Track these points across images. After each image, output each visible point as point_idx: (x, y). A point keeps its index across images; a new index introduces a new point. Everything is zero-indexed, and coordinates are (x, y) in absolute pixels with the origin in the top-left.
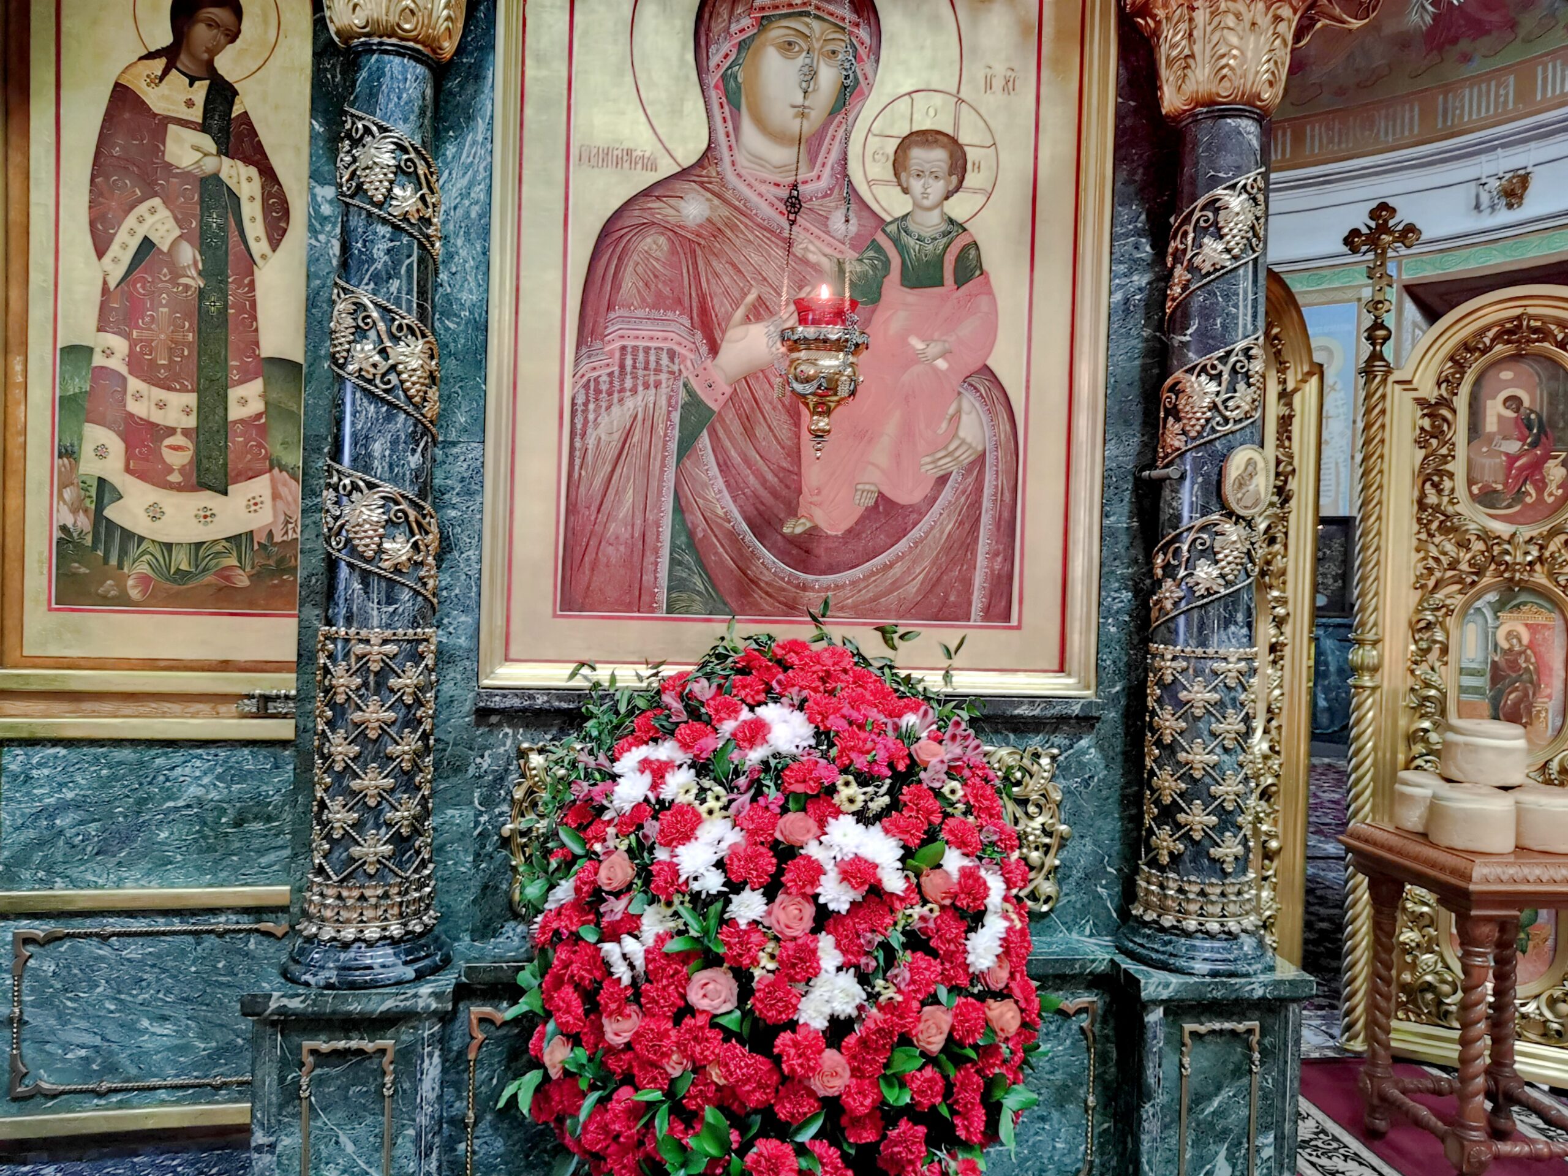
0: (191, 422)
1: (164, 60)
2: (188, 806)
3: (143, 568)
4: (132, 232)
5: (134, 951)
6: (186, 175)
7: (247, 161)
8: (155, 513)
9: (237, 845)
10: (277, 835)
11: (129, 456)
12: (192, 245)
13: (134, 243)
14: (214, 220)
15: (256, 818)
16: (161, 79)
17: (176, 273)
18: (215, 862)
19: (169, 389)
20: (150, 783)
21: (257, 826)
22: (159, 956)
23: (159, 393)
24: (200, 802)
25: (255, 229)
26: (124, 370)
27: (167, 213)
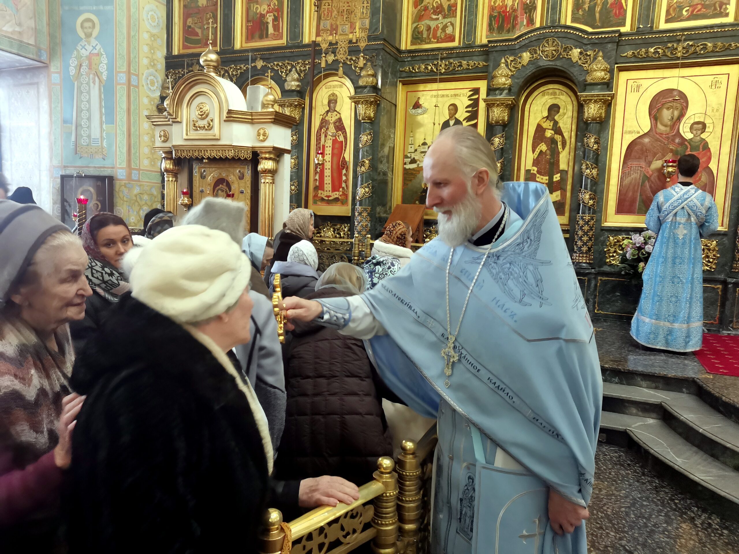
1: (546, 118)
6: (548, 138)
12: (549, 150)
13: (539, 151)
16: (546, 122)
17: (546, 155)
19: (544, 176)
25: (560, 147)
26: (536, 173)
27: (545, 145)
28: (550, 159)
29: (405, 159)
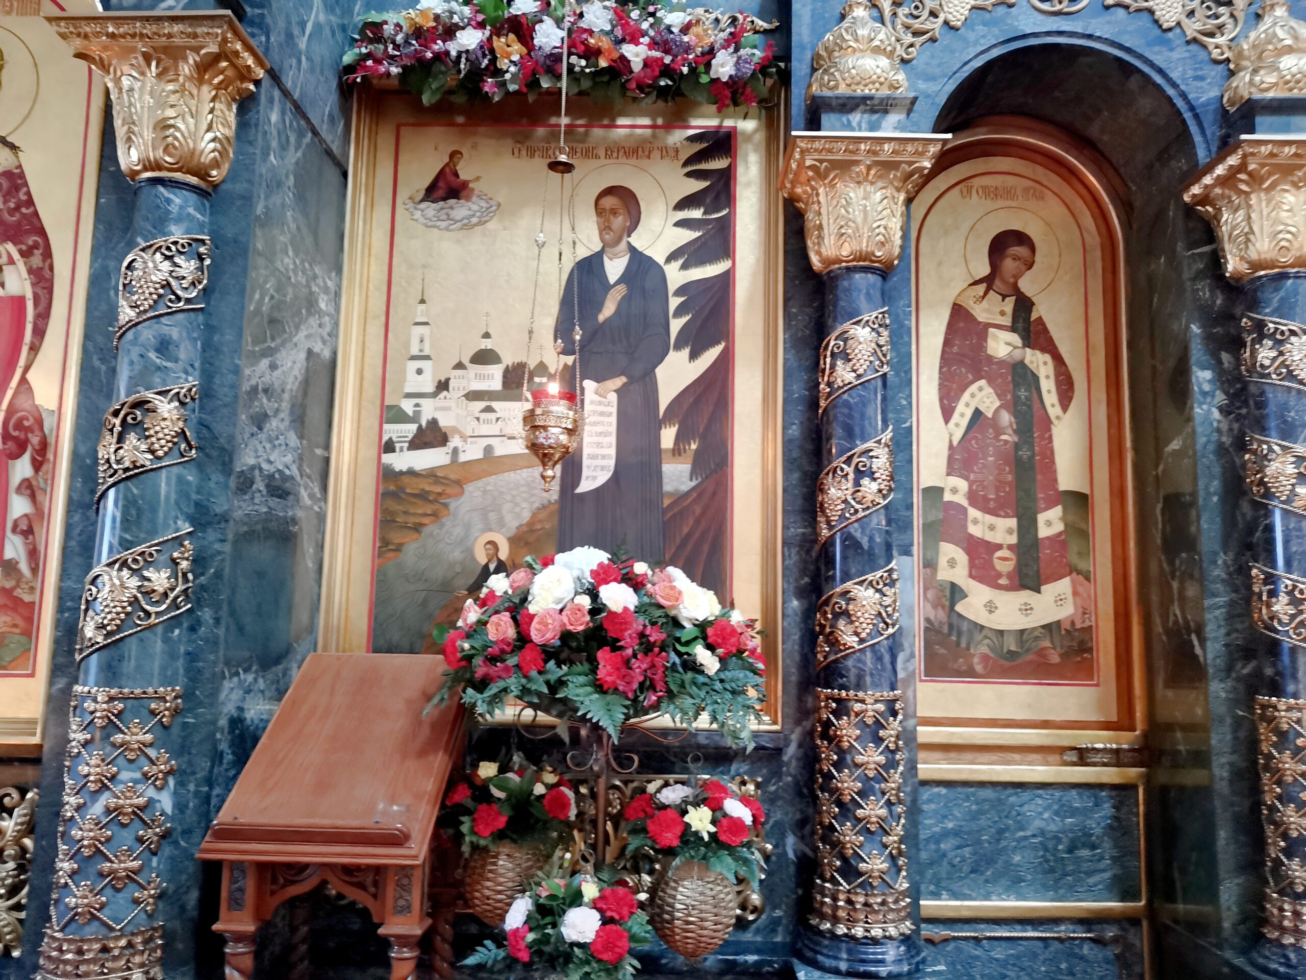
0: (1013, 539)
1: (984, 285)
2: (1034, 836)
3: (984, 649)
4: (967, 405)
5: (999, 953)
6: (1002, 363)
7: (1043, 350)
8: (991, 607)
9: (1070, 868)
10: (1099, 861)
11: (972, 565)
12: (1009, 412)
13: (969, 413)
14: (1023, 393)
15: (1084, 846)
16: (983, 297)
17: (999, 431)
18: (1057, 881)
19: (998, 516)
20: (1007, 817)
21: (1085, 853)
22: (1018, 957)
23: (989, 519)
24: (1042, 832)
25: (1050, 398)
26: (965, 503)
27: (991, 390)
28: (1017, 447)
29: (386, 427)
